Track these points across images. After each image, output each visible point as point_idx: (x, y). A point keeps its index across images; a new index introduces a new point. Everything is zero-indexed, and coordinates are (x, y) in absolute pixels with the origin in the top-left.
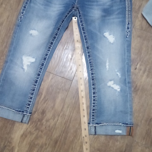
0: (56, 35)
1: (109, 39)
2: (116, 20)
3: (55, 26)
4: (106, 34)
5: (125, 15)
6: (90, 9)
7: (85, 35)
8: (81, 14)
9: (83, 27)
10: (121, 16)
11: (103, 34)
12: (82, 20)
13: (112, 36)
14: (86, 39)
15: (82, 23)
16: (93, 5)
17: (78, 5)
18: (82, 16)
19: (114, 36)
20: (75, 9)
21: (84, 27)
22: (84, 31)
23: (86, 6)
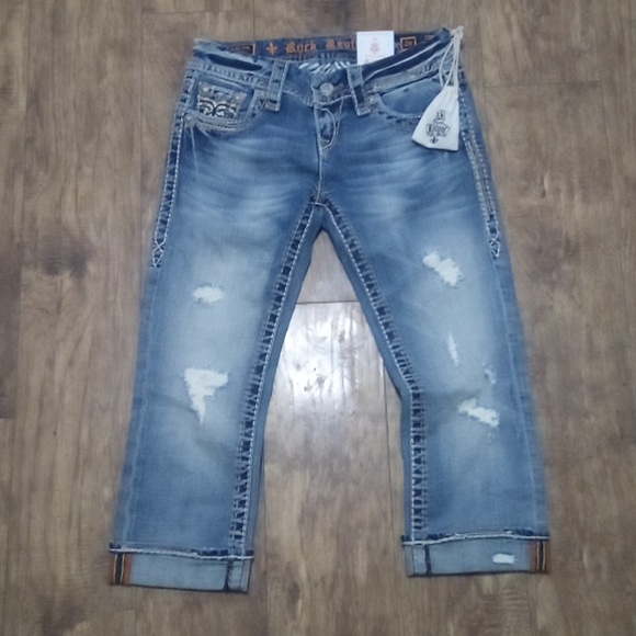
0: (279, 289)
1: (441, 274)
2: (451, 213)
4: (431, 259)
5: (475, 192)
7: (365, 273)
8: (341, 215)
9: (354, 249)
10: (462, 199)
11: (421, 259)
13: (448, 261)
14: (370, 286)
15: (350, 240)
16: (370, 184)
19: (454, 260)
21: (357, 251)
22: (360, 264)
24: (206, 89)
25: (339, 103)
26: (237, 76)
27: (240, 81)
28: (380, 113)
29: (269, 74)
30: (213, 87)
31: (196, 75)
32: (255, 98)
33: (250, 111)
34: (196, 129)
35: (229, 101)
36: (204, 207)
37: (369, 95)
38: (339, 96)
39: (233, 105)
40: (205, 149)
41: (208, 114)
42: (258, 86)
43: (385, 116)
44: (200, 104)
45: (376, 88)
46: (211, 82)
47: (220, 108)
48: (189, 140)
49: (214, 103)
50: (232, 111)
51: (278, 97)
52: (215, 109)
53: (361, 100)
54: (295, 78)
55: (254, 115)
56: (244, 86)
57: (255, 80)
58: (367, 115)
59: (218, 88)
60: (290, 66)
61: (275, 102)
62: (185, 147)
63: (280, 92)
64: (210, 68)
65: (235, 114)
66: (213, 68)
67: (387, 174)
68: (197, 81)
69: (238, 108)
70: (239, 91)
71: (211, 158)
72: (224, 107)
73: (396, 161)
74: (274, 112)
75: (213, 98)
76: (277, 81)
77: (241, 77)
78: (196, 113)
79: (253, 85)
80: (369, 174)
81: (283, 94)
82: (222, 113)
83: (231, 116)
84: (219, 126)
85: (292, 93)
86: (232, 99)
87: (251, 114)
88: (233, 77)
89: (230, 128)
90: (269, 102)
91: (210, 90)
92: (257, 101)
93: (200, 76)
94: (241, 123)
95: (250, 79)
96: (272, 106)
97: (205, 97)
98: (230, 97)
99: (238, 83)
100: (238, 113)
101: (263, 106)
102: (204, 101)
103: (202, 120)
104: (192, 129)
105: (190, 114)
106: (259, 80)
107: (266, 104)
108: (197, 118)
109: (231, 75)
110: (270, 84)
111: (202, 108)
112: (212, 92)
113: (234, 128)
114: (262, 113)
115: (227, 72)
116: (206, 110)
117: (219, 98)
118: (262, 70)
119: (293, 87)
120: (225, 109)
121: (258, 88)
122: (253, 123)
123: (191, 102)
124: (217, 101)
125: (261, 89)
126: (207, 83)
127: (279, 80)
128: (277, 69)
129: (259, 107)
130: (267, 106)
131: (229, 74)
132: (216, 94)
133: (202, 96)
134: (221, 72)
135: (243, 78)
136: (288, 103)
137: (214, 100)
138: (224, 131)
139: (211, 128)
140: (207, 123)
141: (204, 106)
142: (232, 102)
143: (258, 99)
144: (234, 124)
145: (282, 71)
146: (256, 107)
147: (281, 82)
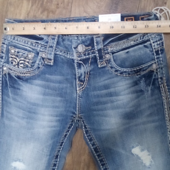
1: (142, 158)
3: (50, 155)
4: (136, 151)
5: (164, 115)
6: (102, 116)
7: (100, 158)
9: (95, 147)
10: (156, 118)
12: (91, 138)
13: (145, 153)
14: (103, 165)
16: (105, 109)
17: (81, 115)
18: (91, 132)
19: (148, 151)
20: (77, 119)
21: (96, 147)
22: (98, 154)
23: (95, 112)
24: (13, 51)
25: (89, 59)
26: (29, 43)
27: (31, 46)
28: (112, 67)
29: (47, 42)
30: (17, 50)
32: (39, 57)
33: (36, 65)
34: (9, 74)
35: (25, 58)
36: (16, 119)
37: (106, 54)
38: (89, 54)
39: (28, 60)
40: (15, 86)
41: (15, 65)
42: (41, 50)
43: (114, 70)
44: (11, 59)
45: (110, 50)
46: (15, 47)
47: (21, 62)
48: (6, 80)
49: (17, 58)
50: (27, 64)
52: (18, 63)
53: (101, 57)
54: (62, 43)
55: (39, 68)
56: (33, 49)
57: (40, 46)
58: (104, 67)
59: (20, 50)
61: (51, 60)
62: (4, 85)
63: (53, 53)
65: (29, 65)
67: (115, 103)
68: (8, 46)
69: (31, 62)
70: (30, 51)
71: (18, 91)
73: (120, 95)
74: (50, 66)
75: (17, 56)
76: (51, 47)
77: (32, 44)
78: (8, 65)
79: (39, 49)
80: (105, 103)
81: (55, 54)
82: (22, 65)
83: (27, 66)
84: (21, 73)
85: (61, 53)
86: (27, 56)
87: (37, 67)
88: (27, 44)
89: (27, 74)
90: (47, 60)
91: (15, 51)
92: (41, 59)
93: (9, 43)
94: (33, 70)
95: (37, 45)
96: (49, 62)
97: (13, 55)
98: (26, 55)
99: (30, 47)
100: (31, 64)
101: (44, 63)
102: (13, 58)
103: (12, 69)
104: (7, 74)
105: (5, 66)
106: (42, 46)
107: (46, 61)
108: (9, 69)
109: (26, 43)
110: (47, 49)
111: (12, 61)
112: (16, 53)
113: (29, 74)
114: (43, 67)
115: (24, 41)
116: (14, 63)
117: (20, 56)
118: (44, 40)
119: (62, 49)
120: (23, 62)
121: (41, 51)
122: (39, 72)
123: (5, 59)
124: (19, 58)
125: (43, 52)
126: (13, 47)
127: (53, 46)
128: (51, 40)
129: (42, 63)
130: (46, 62)
131: (25, 42)
132: (19, 54)
133: (11, 55)
134: (20, 40)
135: (33, 45)
136: (58, 59)
137: (18, 57)
138: (24, 76)
139: (17, 74)
140: (14, 71)
141: (13, 60)
142: (27, 58)
143: (41, 58)
144: (29, 71)
145: (54, 40)
146: (40, 63)
147: (54, 47)
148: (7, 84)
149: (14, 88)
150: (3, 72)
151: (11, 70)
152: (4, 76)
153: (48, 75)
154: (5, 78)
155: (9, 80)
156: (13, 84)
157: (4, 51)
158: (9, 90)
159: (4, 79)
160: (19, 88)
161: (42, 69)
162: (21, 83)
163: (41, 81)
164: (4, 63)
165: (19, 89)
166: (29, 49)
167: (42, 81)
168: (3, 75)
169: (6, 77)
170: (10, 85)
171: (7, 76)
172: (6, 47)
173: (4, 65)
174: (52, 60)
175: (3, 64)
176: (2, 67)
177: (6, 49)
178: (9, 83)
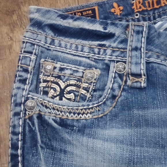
24: (49, 67)
26: (86, 49)
27: (91, 55)
29: (124, 41)
30: (58, 65)
31: (36, 50)
32: (112, 74)
33: (107, 93)
34: (40, 117)
35: (79, 80)
39: (85, 85)
40: (55, 144)
41: (53, 97)
42: (114, 58)
44: (43, 85)
46: (55, 59)
47: (69, 89)
48: (31, 131)
49: (61, 82)
50: (84, 92)
51: (142, 69)
52: (62, 91)
54: (157, 41)
55: (114, 97)
56: (96, 60)
57: (109, 51)
59: (65, 65)
60: (150, 28)
61: (139, 76)
62: (28, 144)
63: (143, 61)
64: (53, 42)
65: (88, 95)
66: (57, 42)
68: (38, 57)
69: (92, 87)
70: (90, 67)
71: (62, 156)
72: (74, 88)
74: (140, 89)
75: (59, 77)
76: (136, 49)
77: (91, 49)
78: (39, 97)
79: (107, 58)
81: (148, 63)
82: (72, 96)
83: (83, 98)
84: (70, 113)
85: (158, 61)
86: (82, 77)
87: (110, 96)
88: (82, 51)
89: (85, 115)
90: (131, 78)
91: (55, 68)
92: (115, 77)
93: (42, 52)
94: (98, 106)
95: (102, 51)
96: (136, 82)
97: (49, 76)
98: (81, 75)
99: (89, 58)
100: (92, 93)
101: (123, 84)
102: (48, 81)
103: (48, 105)
104: (35, 117)
105: (33, 99)
106: (114, 51)
107: (129, 81)
108: (42, 104)
109: (80, 49)
110: (128, 53)
111: (46, 89)
112: (57, 71)
113: (89, 115)
114: (124, 94)
115: (74, 46)
116: (52, 93)
117: (66, 78)
118: (115, 38)
119: (158, 53)
120: (75, 90)
121: (114, 61)
122: (114, 107)
123: (31, 84)
124: (64, 80)
125: (118, 62)
126: (51, 61)
127: (139, 46)
128: (135, 34)
129: (120, 87)
130: (129, 83)
131: (77, 47)
132: (63, 72)
133: (46, 75)
134: (66, 45)
135: (93, 51)
136: (156, 73)
137: (61, 79)
138: (77, 120)
139: (60, 116)
140: (54, 109)
141: (48, 87)
142: (83, 81)
143: (117, 75)
144: (89, 109)
145: (141, 35)
146: (116, 85)
147: (142, 49)
148: (36, 141)
149: (52, 148)
150: (25, 114)
151: (47, 107)
152: (28, 121)
153: (138, 109)
154: (29, 126)
155: (40, 131)
156: (50, 140)
157: (30, 68)
158: (41, 155)
159: (27, 128)
160: (63, 148)
161: (122, 98)
162: (67, 136)
163: (119, 128)
164: (31, 93)
165: (65, 152)
166: (88, 61)
167: (123, 128)
168: (25, 120)
169: (33, 124)
170: (42, 142)
171: (36, 121)
172: (36, 60)
173: (29, 96)
174: (143, 76)
175: (28, 94)
176: (25, 101)
177: (35, 64)
178: (41, 137)
